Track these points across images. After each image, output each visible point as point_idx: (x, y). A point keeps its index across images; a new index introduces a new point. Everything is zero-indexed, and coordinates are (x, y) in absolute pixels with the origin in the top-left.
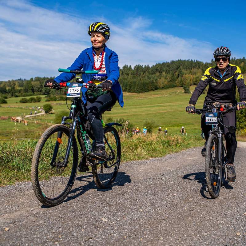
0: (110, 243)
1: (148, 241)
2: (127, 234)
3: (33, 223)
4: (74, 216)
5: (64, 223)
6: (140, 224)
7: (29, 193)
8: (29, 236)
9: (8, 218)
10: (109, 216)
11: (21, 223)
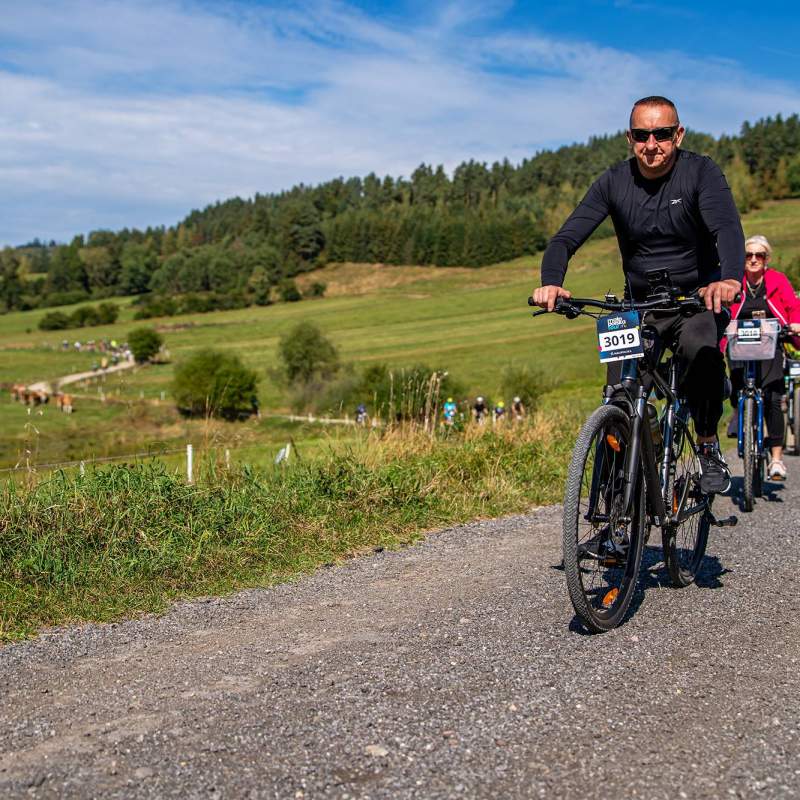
3: (113, 778)
4: (264, 745)
5: (227, 772)
6: (511, 761)
9: (19, 765)
11: (65, 784)
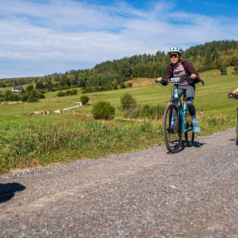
0: (186, 205)
1: (223, 203)
2: (200, 197)
4: (142, 185)
5: (134, 191)
6: (209, 189)
7: (91, 168)
8: (106, 201)
10: (176, 184)
11: (93, 192)
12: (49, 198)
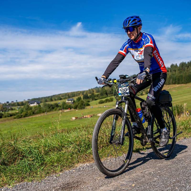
4: (179, 174)
12: (107, 187)
